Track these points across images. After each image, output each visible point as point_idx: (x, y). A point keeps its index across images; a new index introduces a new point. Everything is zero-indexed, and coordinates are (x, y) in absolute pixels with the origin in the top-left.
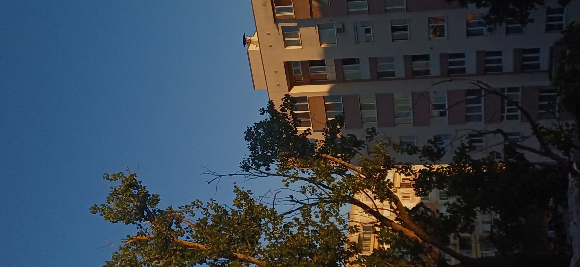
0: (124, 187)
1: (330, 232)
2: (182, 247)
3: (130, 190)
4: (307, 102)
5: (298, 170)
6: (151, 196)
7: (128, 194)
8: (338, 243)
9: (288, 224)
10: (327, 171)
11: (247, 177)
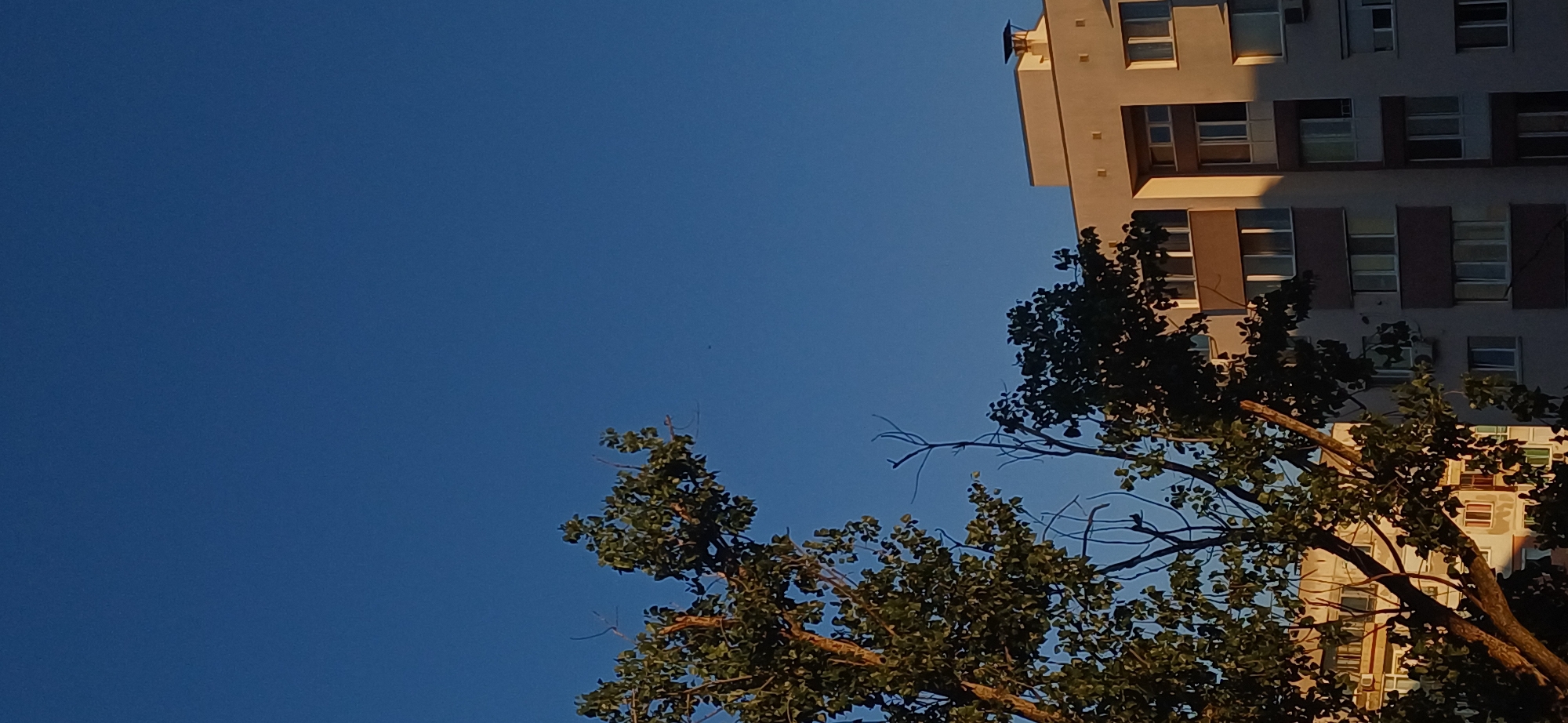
0: (656, 472)
1: (1257, 636)
2: (815, 654)
3: (671, 481)
4: (1187, 226)
5: (1165, 444)
6: (731, 503)
7: (666, 493)
8: (1280, 672)
9: (1129, 607)
10: (1254, 452)
11: (1007, 453)
